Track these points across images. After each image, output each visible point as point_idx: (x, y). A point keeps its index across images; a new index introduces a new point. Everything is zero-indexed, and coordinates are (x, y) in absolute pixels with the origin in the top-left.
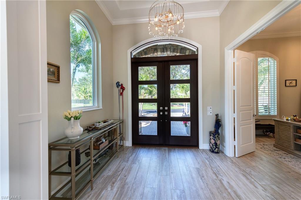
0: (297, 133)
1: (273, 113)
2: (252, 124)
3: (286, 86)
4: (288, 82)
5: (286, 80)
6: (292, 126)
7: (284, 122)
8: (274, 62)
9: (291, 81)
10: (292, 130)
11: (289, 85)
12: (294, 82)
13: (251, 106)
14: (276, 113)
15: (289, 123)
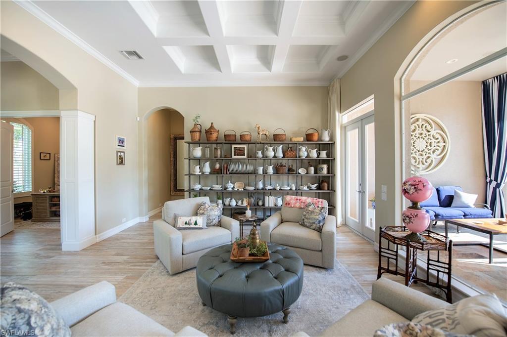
0: (52, 201)
1: (27, 189)
2: (11, 202)
3: (40, 159)
4: (42, 155)
5: (41, 153)
6: (48, 197)
7: (41, 195)
8: (29, 132)
9: (45, 154)
10: (48, 200)
11: (43, 158)
12: (48, 155)
13: (9, 181)
14: (31, 189)
15: (46, 194)
